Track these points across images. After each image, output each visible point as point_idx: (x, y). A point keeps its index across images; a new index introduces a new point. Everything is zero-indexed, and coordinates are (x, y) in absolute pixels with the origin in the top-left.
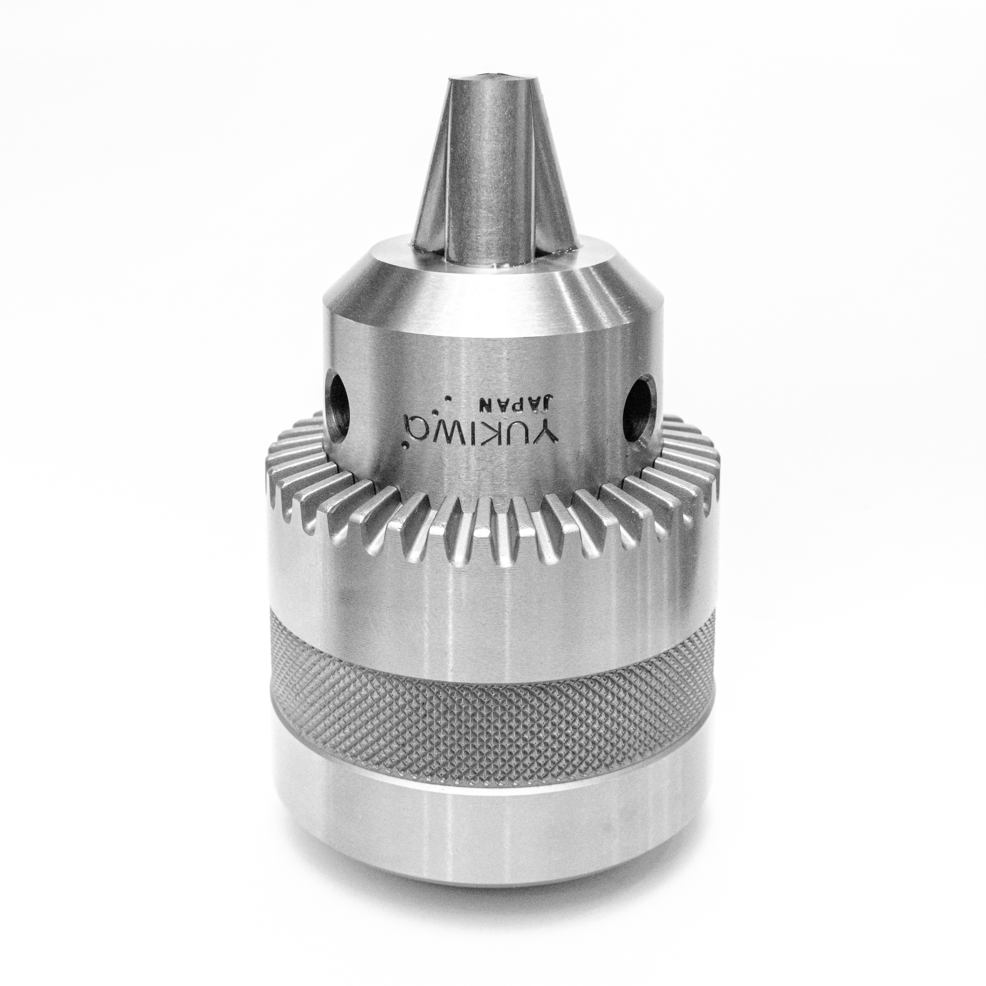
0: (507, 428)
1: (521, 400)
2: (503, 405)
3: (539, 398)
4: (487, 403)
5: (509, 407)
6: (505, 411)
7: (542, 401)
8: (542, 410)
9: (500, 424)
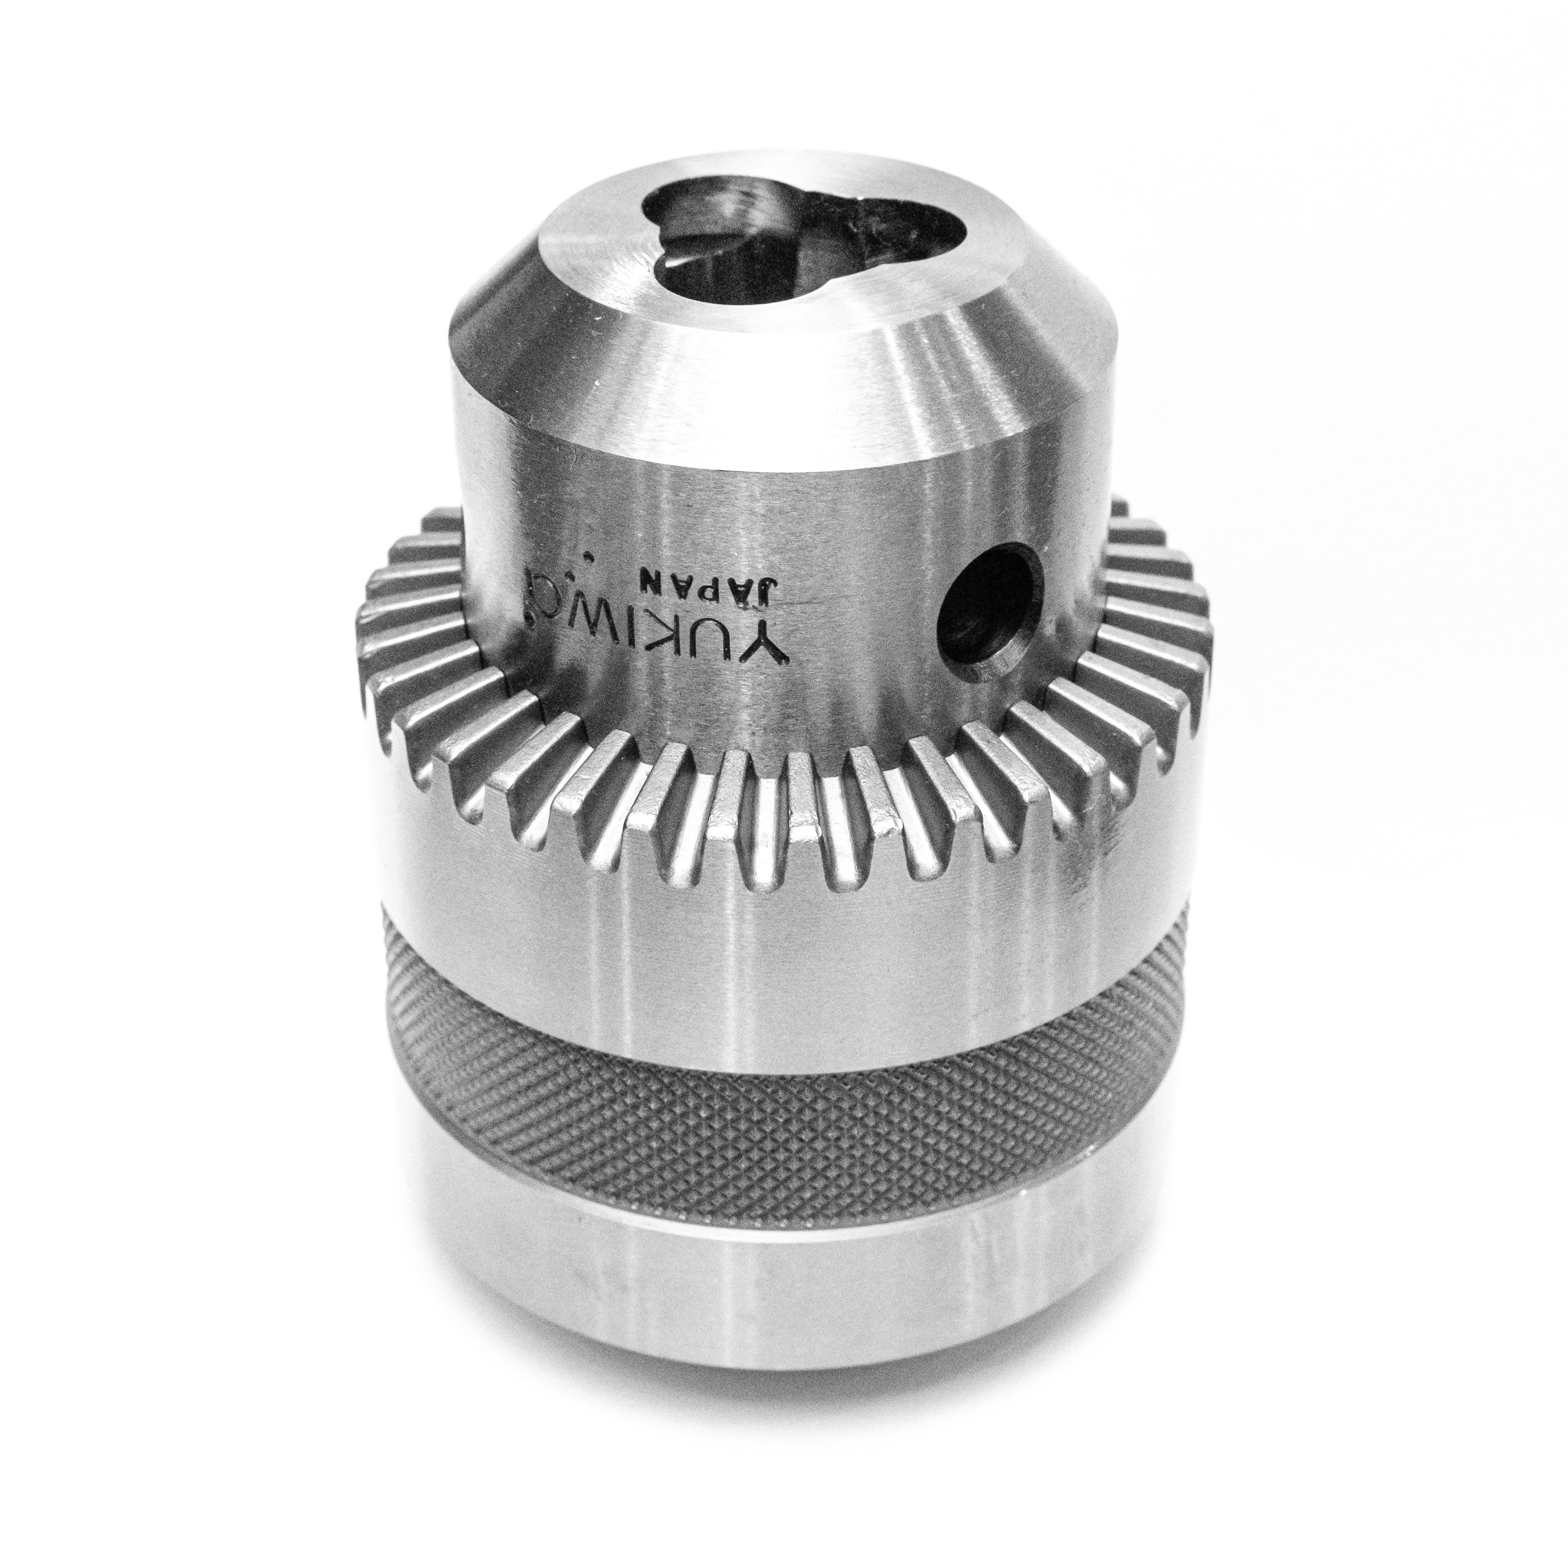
0: (689, 628)
1: (716, 581)
2: (683, 587)
3: (750, 583)
4: (654, 578)
5: (693, 591)
6: (685, 597)
7: (755, 587)
8: (756, 604)
9: (677, 618)
